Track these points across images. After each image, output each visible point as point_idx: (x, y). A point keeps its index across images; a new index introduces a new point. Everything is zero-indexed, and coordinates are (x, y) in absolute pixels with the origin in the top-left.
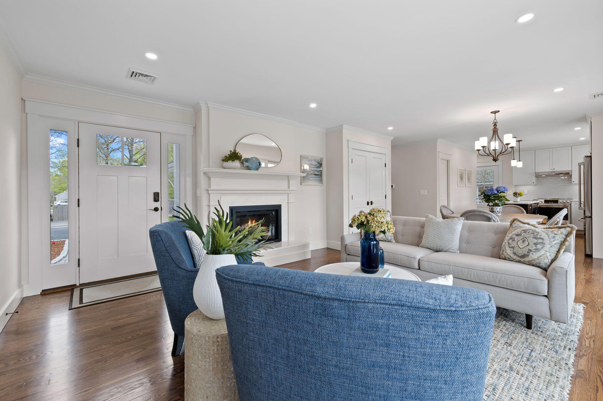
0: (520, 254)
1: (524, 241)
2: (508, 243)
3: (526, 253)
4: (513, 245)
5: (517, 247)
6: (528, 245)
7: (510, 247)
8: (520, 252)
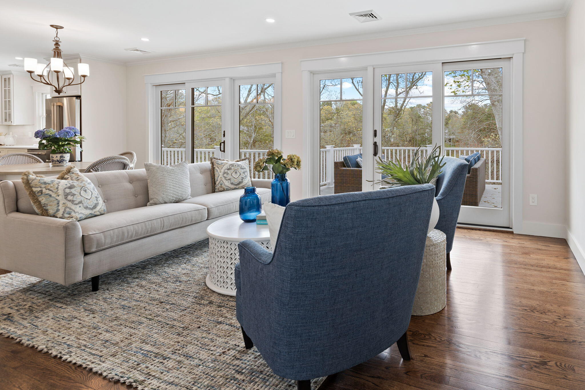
0: (236, 183)
1: (236, 173)
2: (224, 177)
3: (240, 181)
4: (229, 178)
5: (233, 179)
6: (240, 175)
7: (227, 180)
8: (236, 181)
